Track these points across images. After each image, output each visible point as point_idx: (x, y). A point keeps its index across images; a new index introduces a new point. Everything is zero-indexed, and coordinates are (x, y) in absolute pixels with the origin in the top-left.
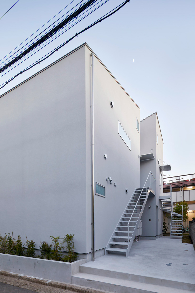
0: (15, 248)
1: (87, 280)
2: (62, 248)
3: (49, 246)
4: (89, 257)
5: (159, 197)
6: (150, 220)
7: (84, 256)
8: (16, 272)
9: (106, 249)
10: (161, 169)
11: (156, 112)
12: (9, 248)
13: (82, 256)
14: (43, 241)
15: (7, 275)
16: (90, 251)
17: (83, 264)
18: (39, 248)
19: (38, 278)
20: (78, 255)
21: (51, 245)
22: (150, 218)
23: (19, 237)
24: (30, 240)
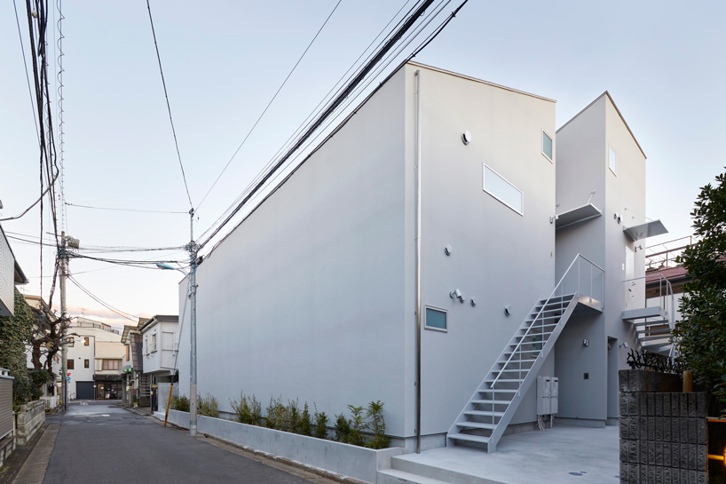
0: (300, 425)
1: (400, 479)
2: (367, 426)
3: (348, 421)
4: (409, 445)
5: (623, 314)
6: (586, 376)
7: (401, 443)
8: (302, 461)
9: (448, 436)
10: (630, 236)
11: (607, 93)
12: (293, 423)
13: (397, 442)
14: (338, 414)
15: (290, 464)
16: (413, 434)
17: (397, 455)
18: (333, 426)
19: (330, 472)
20: (392, 440)
21: (350, 421)
22: (586, 372)
23: (306, 407)
24: (320, 412)
